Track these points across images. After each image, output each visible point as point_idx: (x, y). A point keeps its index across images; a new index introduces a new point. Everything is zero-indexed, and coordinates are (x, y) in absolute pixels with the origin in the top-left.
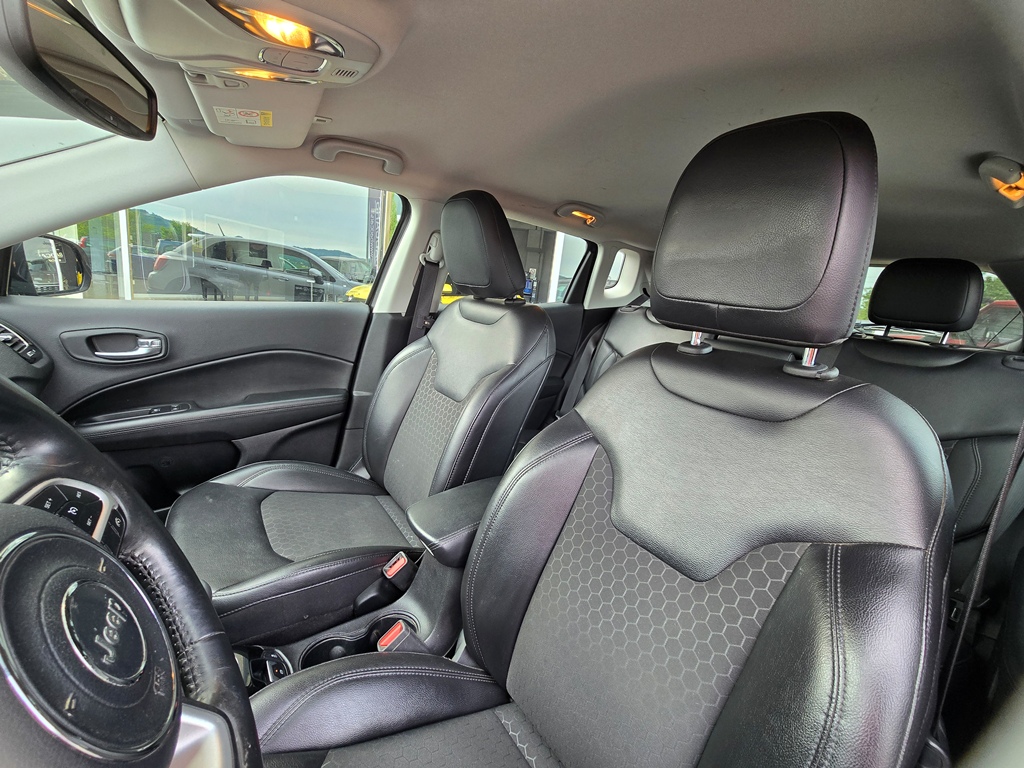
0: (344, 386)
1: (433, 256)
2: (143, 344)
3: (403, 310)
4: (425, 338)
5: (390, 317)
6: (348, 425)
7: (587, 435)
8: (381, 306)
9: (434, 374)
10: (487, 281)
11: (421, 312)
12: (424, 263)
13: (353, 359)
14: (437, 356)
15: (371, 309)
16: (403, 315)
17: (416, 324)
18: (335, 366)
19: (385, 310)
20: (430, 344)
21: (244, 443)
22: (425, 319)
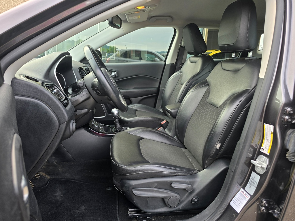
0: (157, 86)
1: (182, 44)
2: (113, 73)
3: (174, 62)
4: (180, 70)
5: (170, 65)
6: (158, 98)
7: (207, 84)
8: (168, 62)
9: (181, 80)
10: (194, 50)
11: (179, 62)
12: (180, 47)
13: (160, 78)
14: (182, 75)
15: (165, 63)
16: (174, 64)
17: (178, 66)
18: (155, 81)
19: (169, 63)
20: (181, 72)
21: (133, 99)
22: (181, 64)
